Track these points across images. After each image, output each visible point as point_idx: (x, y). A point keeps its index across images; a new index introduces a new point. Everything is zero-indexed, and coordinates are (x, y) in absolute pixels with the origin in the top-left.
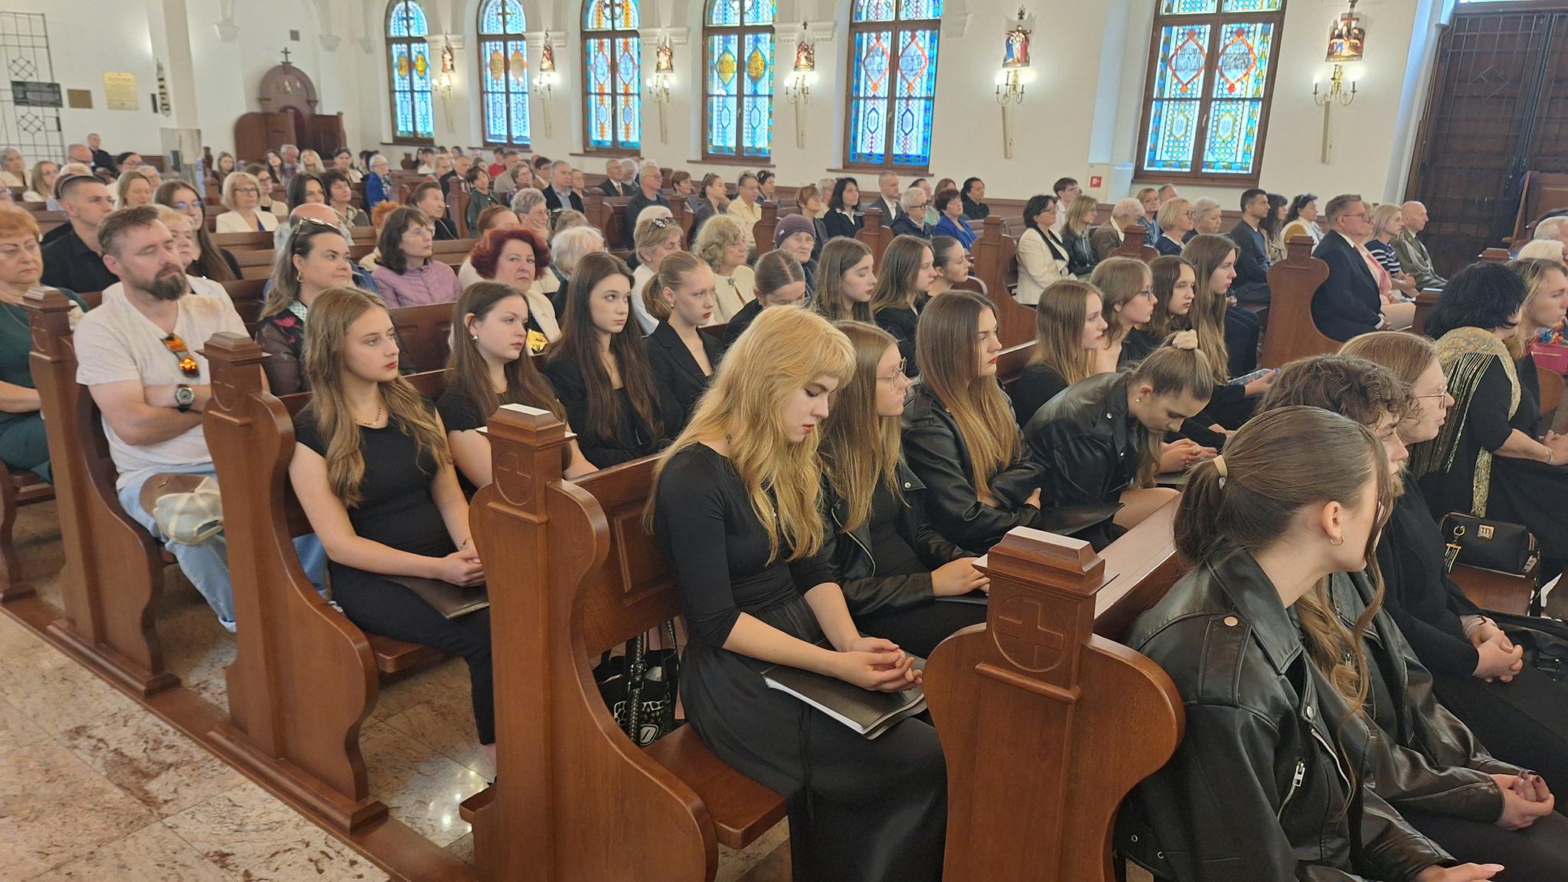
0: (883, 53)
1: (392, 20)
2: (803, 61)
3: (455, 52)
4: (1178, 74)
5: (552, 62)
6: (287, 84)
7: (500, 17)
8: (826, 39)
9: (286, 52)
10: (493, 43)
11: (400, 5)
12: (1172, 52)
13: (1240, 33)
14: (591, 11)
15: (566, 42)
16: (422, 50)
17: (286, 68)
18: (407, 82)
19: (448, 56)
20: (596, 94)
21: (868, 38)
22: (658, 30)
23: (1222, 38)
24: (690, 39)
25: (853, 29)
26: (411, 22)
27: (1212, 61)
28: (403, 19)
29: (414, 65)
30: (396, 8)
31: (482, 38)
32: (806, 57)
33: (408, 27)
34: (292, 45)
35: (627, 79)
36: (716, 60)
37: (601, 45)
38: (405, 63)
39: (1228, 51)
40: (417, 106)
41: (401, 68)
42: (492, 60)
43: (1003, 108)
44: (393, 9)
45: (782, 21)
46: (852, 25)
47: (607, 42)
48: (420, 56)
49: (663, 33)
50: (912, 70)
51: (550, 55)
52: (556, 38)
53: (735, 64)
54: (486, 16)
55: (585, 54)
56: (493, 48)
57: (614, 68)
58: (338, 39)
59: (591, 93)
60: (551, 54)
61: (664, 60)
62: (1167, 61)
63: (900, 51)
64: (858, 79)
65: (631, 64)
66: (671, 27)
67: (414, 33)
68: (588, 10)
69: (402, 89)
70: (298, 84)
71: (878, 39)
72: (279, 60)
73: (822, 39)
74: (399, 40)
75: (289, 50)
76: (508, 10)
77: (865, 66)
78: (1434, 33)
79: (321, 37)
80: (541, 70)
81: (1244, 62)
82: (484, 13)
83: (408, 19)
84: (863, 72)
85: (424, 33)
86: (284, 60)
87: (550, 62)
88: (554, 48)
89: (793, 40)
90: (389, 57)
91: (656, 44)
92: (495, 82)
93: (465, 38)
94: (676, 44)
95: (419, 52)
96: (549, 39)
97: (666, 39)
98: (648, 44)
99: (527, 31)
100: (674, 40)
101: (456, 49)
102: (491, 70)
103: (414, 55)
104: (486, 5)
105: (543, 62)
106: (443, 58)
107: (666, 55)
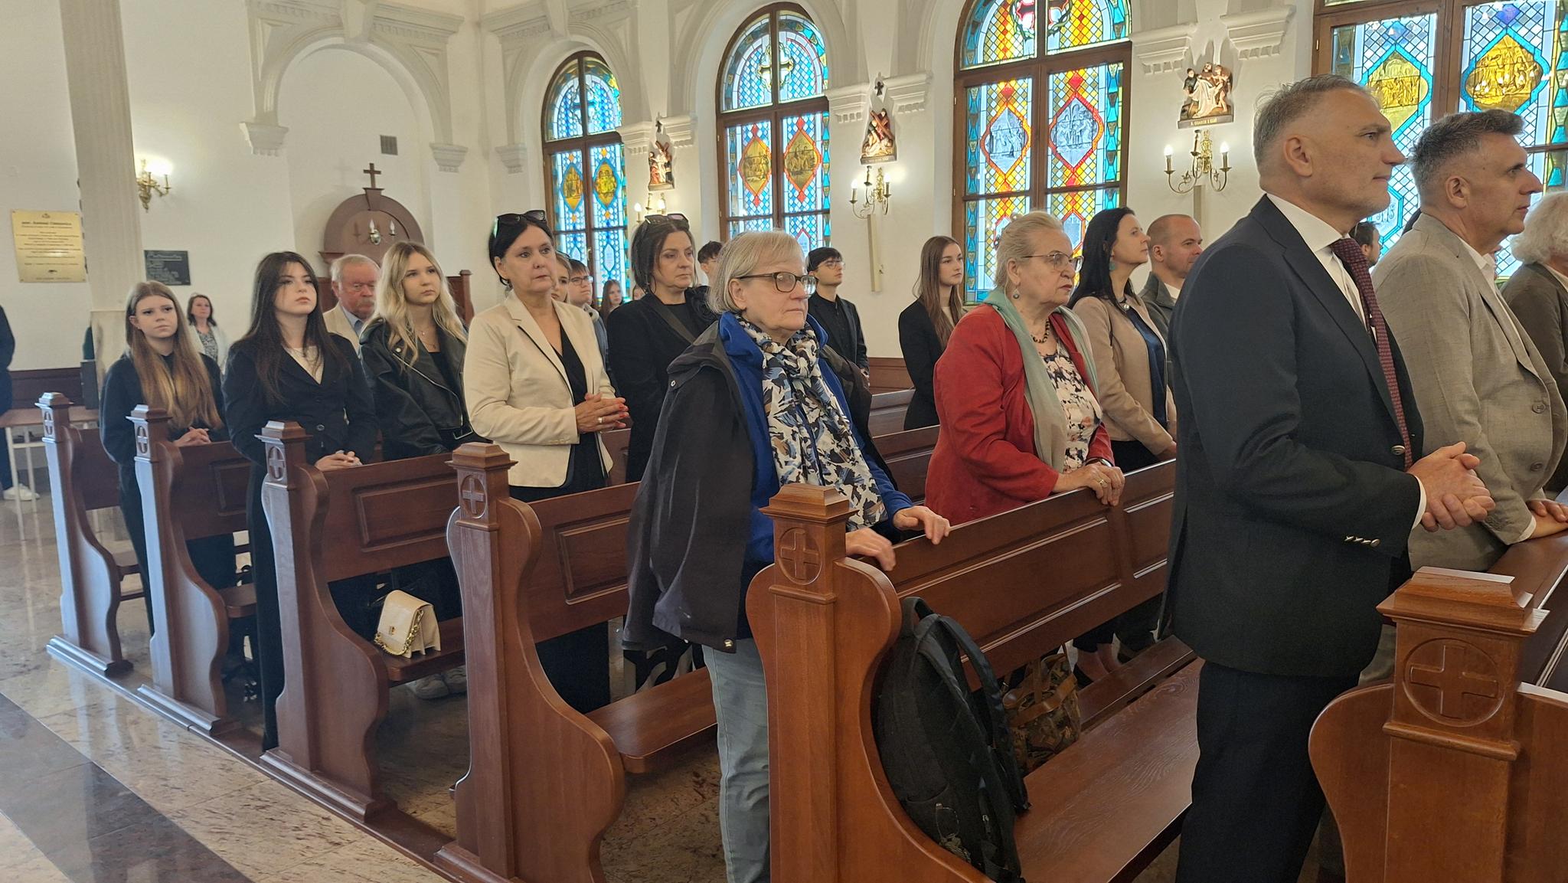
1: (556, 111)
3: (676, 151)
5: (892, 140)
6: (372, 226)
7: (767, 76)
9: (372, 171)
10: (750, 127)
11: (570, 84)
14: (984, 29)
15: (922, 98)
16: (608, 156)
17: (372, 200)
18: (580, 215)
19: (661, 159)
20: (989, 196)
22: (1192, 31)
26: (591, 110)
28: (575, 107)
29: (595, 183)
30: (563, 93)
31: (726, 120)
33: (584, 121)
34: (382, 161)
35: (1072, 156)
37: (1009, 92)
38: (577, 183)
40: (598, 255)
41: (570, 190)
42: (744, 159)
44: (557, 93)
47: (1024, 86)
48: (605, 168)
49: (1202, 34)
51: (883, 124)
52: (898, 92)
54: (737, 78)
55: (963, 120)
56: (750, 135)
57: (1040, 137)
58: (463, 151)
59: (977, 197)
60: (887, 126)
61: (1206, 97)
65: (1087, 123)
66: (1230, 14)
67: (594, 128)
68: (976, 25)
69: (571, 228)
70: (392, 227)
72: (359, 185)
74: (568, 145)
75: (376, 169)
76: (784, 60)
79: (433, 147)
80: (864, 160)
82: (733, 71)
83: (583, 106)
85: (614, 124)
86: (370, 186)
87: (885, 142)
88: (895, 113)
90: (550, 176)
91: (1177, 64)
92: (752, 198)
93: (695, 119)
94: (1244, 54)
95: (605, 161)
96: (882, 97)
97: (1211, 47)
98: (1157, 68)
99: (834, 86)
100: (1237, 46)
101: (677, 144)
102: (744, 176)
103: (594, 166)
104: (738, 56)
105: (866, 144)
106: (652, 162)
107: (1214, 83)
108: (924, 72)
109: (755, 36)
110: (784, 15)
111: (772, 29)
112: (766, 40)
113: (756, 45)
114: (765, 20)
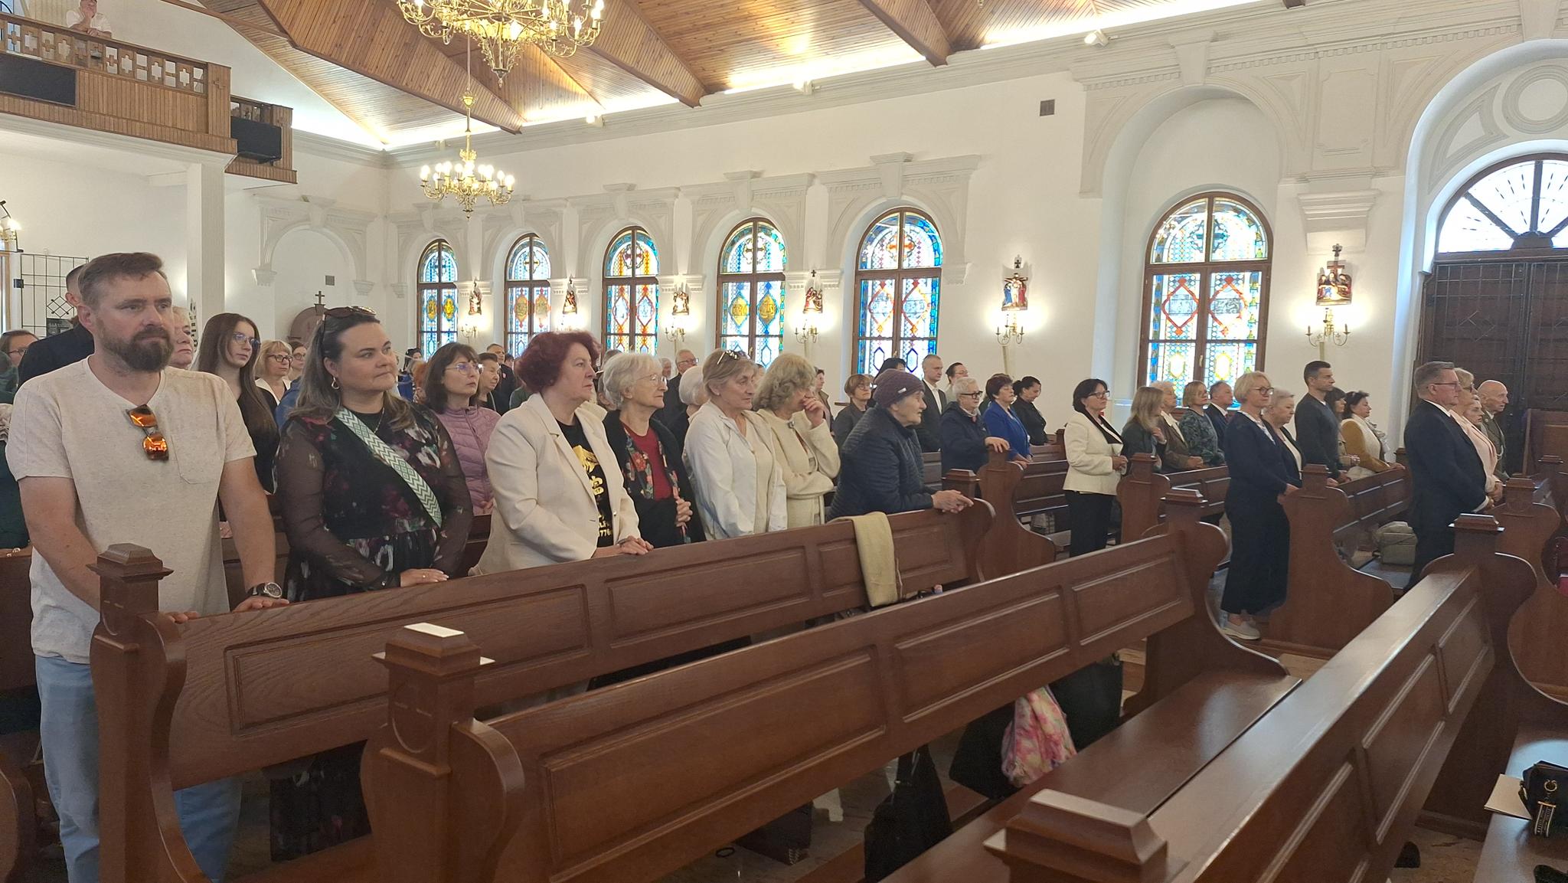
0: (887, 298)
1: (425, 267)
2: (812, 305)
3: (483, 297)
4: (1171, 317)
7: (528, 266)
8: (834, 286)
10: (520, 289)
11: (433, 254)
12: (1164, 298)
13: (1229, 280)
14: (613, 261)
15: (588, 288)
16: (451, 294)
18: (435, 323)
19: (475, 300)
20: (615, 334)
21: (873, 285)
22: (674, 277)
23: (1213, 284)
24: (705, 284)
25: (859, 278)
26: (443, 270)
27: (1204, 308)
28: (436, 267)
29: (444, 308)
30: (430, 258)
31: (509, 284)
32: (814, 302)
33: (440, 274)
34: (327, 290)
35: (645, 321)
36: (729, 303)
37: (622, 290)
38: (434, 307)
39: (1219, 296)
41: (431, 310)
42: (516, 304)
43: (1004, 347)
44: (427, 258)
45: (792, 269)
46: (857, 273)
47: (627, 288)
48: (449, 300)
49: (680, 279)
50: (916, 313)
51: (573, 299)
52: (579, 284)
53: (748, 307)
54: (514, 265)
55: (606, 298)
56: (519, 293)
57: (633, 311)
58: (373, 285)
59: (610, 333)
61: (680, 303)
62: (1160, 306)
63: (904, 296)
64: (865, 320)
65: (649, 307)
66: (687, 274)
67: (445, 279)
68: (611, 259)
69: (430, 330)
71: (883, 285)
72: (313, 302)
73: (830, 286)
74: (431, 286)
75: (322, 293)
76: (535, 260)
77: (870, 311)
78: (1418, 281)
79: (356, 283)
80: (564, 312)
81: (1236, 307)
82: (512, 261)
83: (440, 267)
84: (869, 315)
85: (454, 279)
86: (317, 302)
87: (572, 305)
88: (577, 293)
89: (802, 287)
90: (420, 301)
91: (673, 290)
92: (519, 323)
93: (493, 283)
94: (692, 289)
95: (449, 297)
96: (572, 285)
97: (682, 285)
98: (666, 290)
99: (552, 278)
100: (690, 286)
101: (484, 293)
102: (516, 312)
103: (444, 298)
104: (515, 255)
105: (565, 305)
106: (471, 301)
107: (682, 299)
108: (586, 278)
109: (523, 246)
110: (535, 239)
111: (531, 245)
112: (528, 248)
113: (523, 250)
114: (527, 240)
